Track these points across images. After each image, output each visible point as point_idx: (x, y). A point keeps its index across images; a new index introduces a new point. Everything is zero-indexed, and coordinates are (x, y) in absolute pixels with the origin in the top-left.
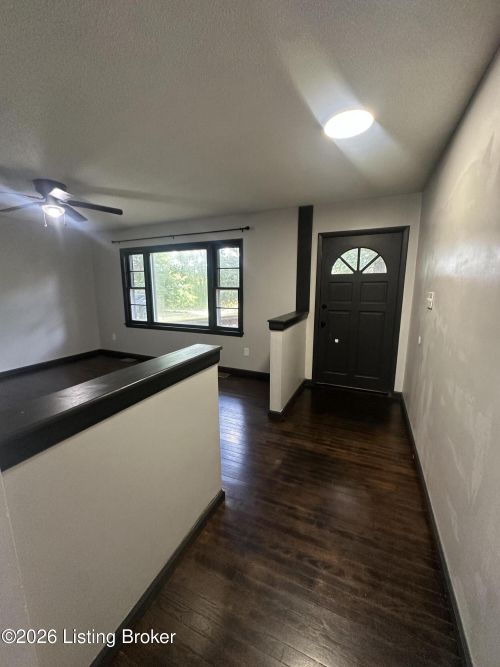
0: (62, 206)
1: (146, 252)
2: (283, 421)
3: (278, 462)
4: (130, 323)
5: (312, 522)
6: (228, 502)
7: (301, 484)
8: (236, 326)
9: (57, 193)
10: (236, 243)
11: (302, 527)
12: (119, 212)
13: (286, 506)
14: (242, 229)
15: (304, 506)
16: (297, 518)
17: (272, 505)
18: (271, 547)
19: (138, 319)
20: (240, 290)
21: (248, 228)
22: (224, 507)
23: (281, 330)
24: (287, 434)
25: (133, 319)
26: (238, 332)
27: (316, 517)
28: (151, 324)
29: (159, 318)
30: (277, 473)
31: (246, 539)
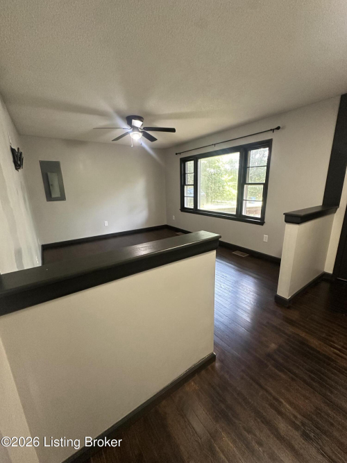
0: (141, 132)
1: (195, 159)
2: (289, 308)
3: (273, 346)
4: (183, 209)
5: (297, 428)
6: (217, 364)
7: (293, 379)
8: (259, 216)
9: (137, 123)
10: (268, 144)
11: (282, 426)
12: (173, 130)
13: (270, 394)
14: (273, 130)
15: (291, 404)
16: (280, 413)
17: (256, 386)
18: (244, 428)
19: (189, 207)
20: (266, 186)
21: (278, 128)
22: (213, 368)
23: (298, 223)
24: (291, 322)
25: (185, 206)
26: (261, 222)
27: (303, 424)
28: (195, 211)
29: (201, 207)
30: (269, 356)
31: (223, 406)
